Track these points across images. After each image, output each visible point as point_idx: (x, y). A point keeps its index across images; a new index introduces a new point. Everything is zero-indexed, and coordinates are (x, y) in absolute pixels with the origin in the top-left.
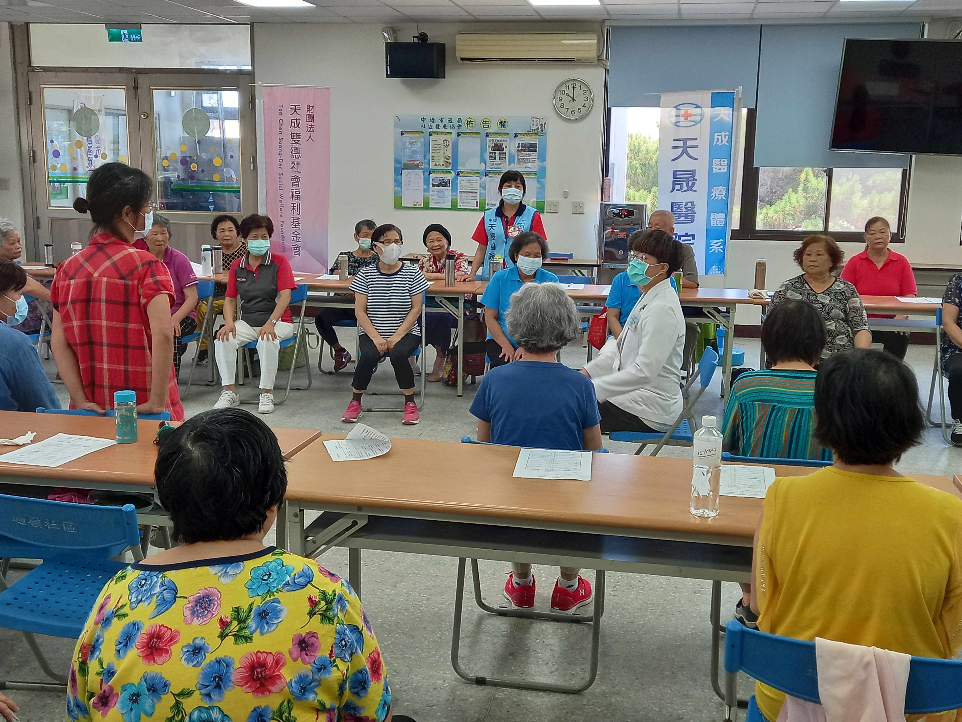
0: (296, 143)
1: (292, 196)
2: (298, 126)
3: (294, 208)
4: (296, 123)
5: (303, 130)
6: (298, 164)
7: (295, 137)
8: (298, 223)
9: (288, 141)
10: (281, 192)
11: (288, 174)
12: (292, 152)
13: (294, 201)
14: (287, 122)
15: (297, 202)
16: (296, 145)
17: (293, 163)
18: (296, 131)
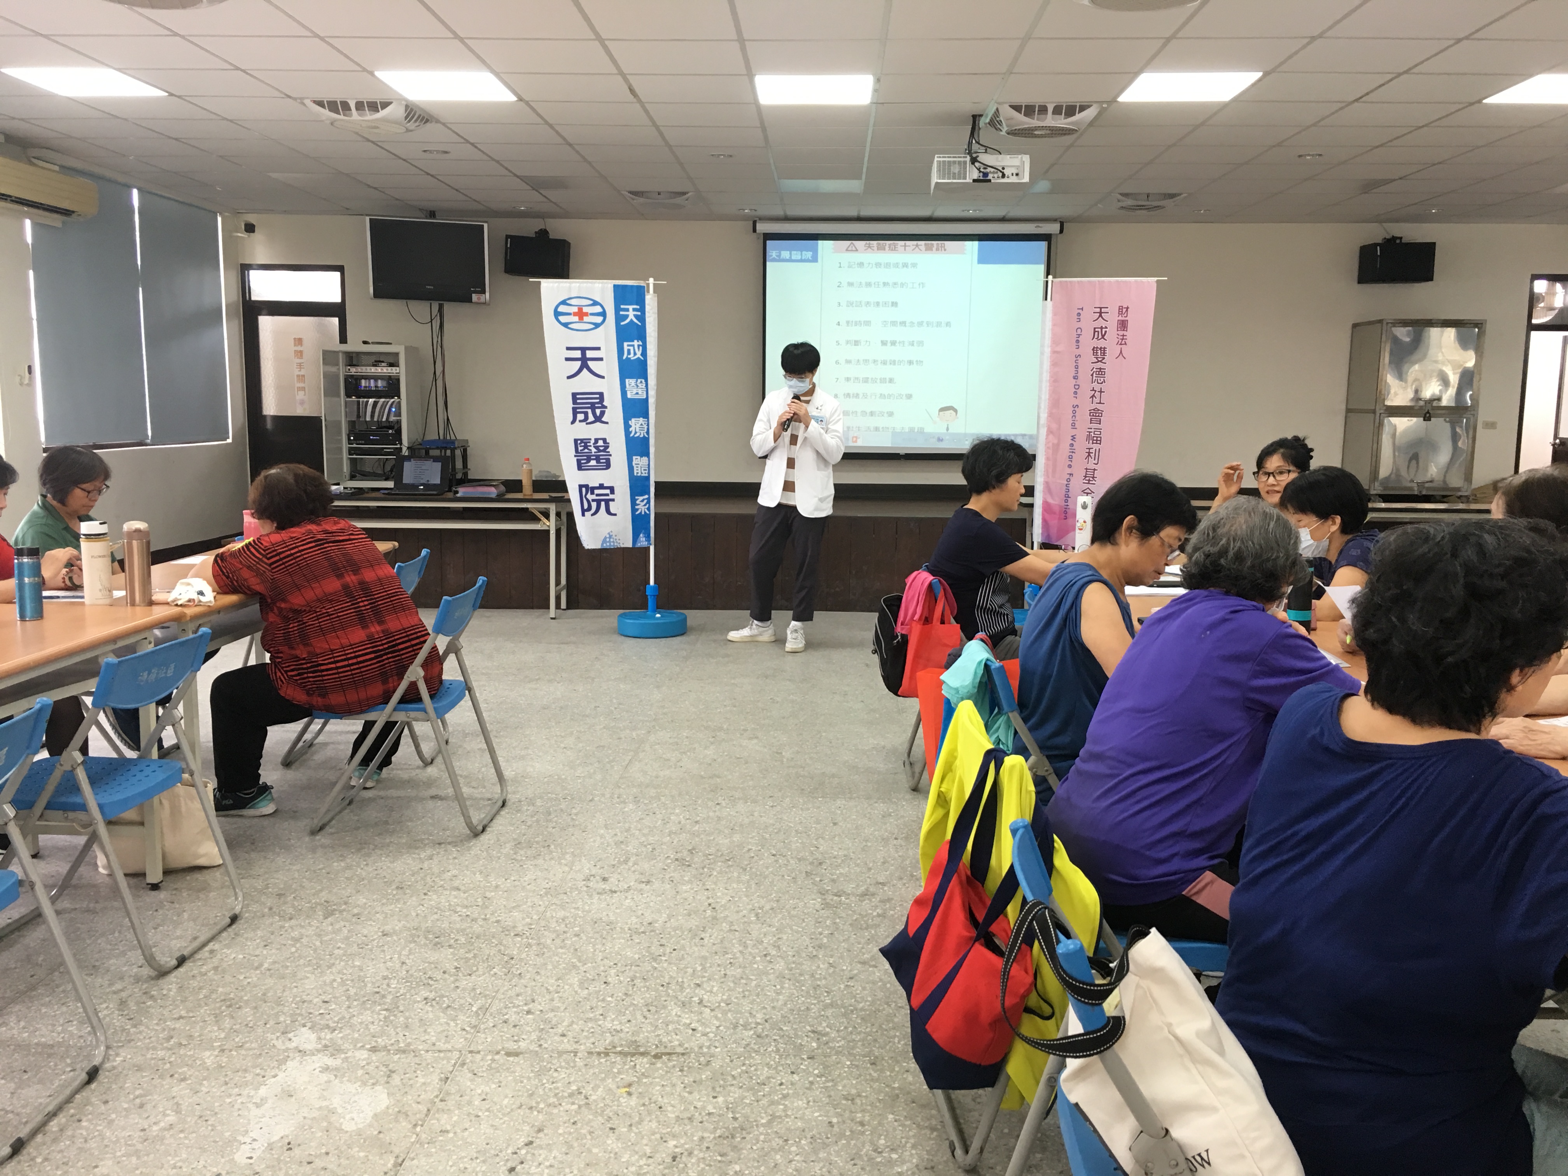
0: (1099, 361)
1: (1088, 437)
2: (1103, 337)
3: (1089, 455)
4: (1100, 333)
5: (1110, 343)
6: (1101, 392)
7: (1100, 353)
8: (1093, 477)
9: (1088, 358)
10: (1074, 432)
11: (1087, 406)
12: (1092, 375)
13: (1091, 446)
14: (1087, 334)
15: (1096, 447)
16: (1100, 365)
17: (1093, 390)
18: (1101, 343)
